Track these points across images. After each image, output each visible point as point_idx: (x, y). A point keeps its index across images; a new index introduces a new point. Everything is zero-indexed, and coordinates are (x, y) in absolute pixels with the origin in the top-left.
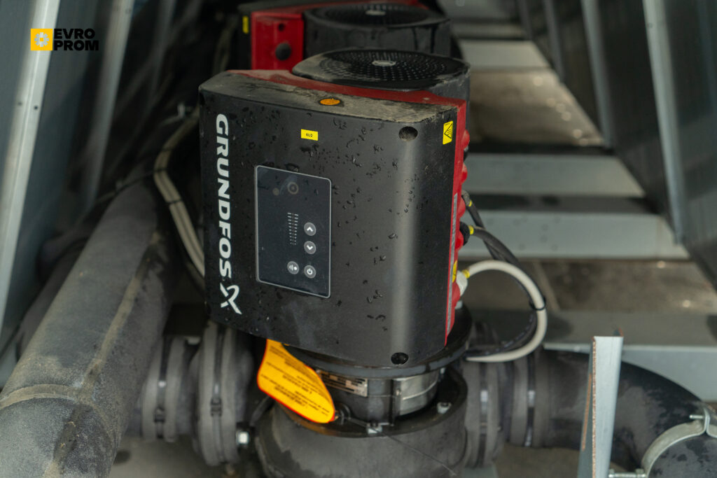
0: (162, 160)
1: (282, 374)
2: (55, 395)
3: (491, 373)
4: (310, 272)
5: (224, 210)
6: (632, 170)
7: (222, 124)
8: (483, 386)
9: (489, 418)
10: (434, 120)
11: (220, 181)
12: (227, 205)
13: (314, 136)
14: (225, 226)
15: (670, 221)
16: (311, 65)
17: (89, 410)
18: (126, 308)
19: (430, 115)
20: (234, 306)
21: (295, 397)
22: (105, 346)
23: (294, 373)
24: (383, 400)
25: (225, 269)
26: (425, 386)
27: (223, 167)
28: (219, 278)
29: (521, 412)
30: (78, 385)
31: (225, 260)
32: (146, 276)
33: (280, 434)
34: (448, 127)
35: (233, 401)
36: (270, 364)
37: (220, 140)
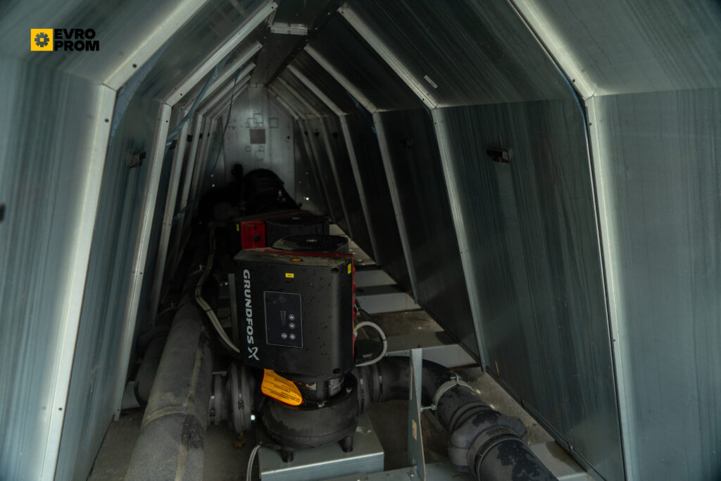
0: (198, 291)
1: (273, 385)
2: (175, 412)
3: (363, 371)
4: (292, 337)
5: (249, 313)
6: (390, 274)
7: (247, 274)
8: (361, 377)
9: (365, 392)
10: (345, 264)
11: (246, 300)
12: (250, 310)
13: (292, 276)
14: (250, 320)
15: (412, 295)
16: (279, 243)
17: (193, 417)
18: (198, 364)
19: (342, 262)
20: (255, 356)
21: (282, 395)
22: (193, 384)
23: (280, 384)
24: (324, 391)
25: (250, 340)
26: (340, 381)
27: (247, 293)
28: (248, 345)
29: (377, 386)
30: (185, 405)
31: (250, 336)
32: (203, 347)
33: (276, 414)
34: (349, 266)
35: (249, 401)
36: (267, 381)
37: (245, 281)
